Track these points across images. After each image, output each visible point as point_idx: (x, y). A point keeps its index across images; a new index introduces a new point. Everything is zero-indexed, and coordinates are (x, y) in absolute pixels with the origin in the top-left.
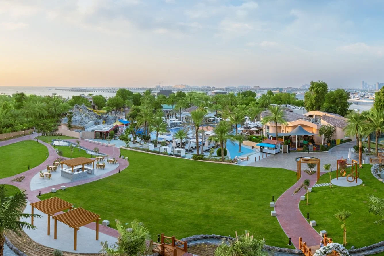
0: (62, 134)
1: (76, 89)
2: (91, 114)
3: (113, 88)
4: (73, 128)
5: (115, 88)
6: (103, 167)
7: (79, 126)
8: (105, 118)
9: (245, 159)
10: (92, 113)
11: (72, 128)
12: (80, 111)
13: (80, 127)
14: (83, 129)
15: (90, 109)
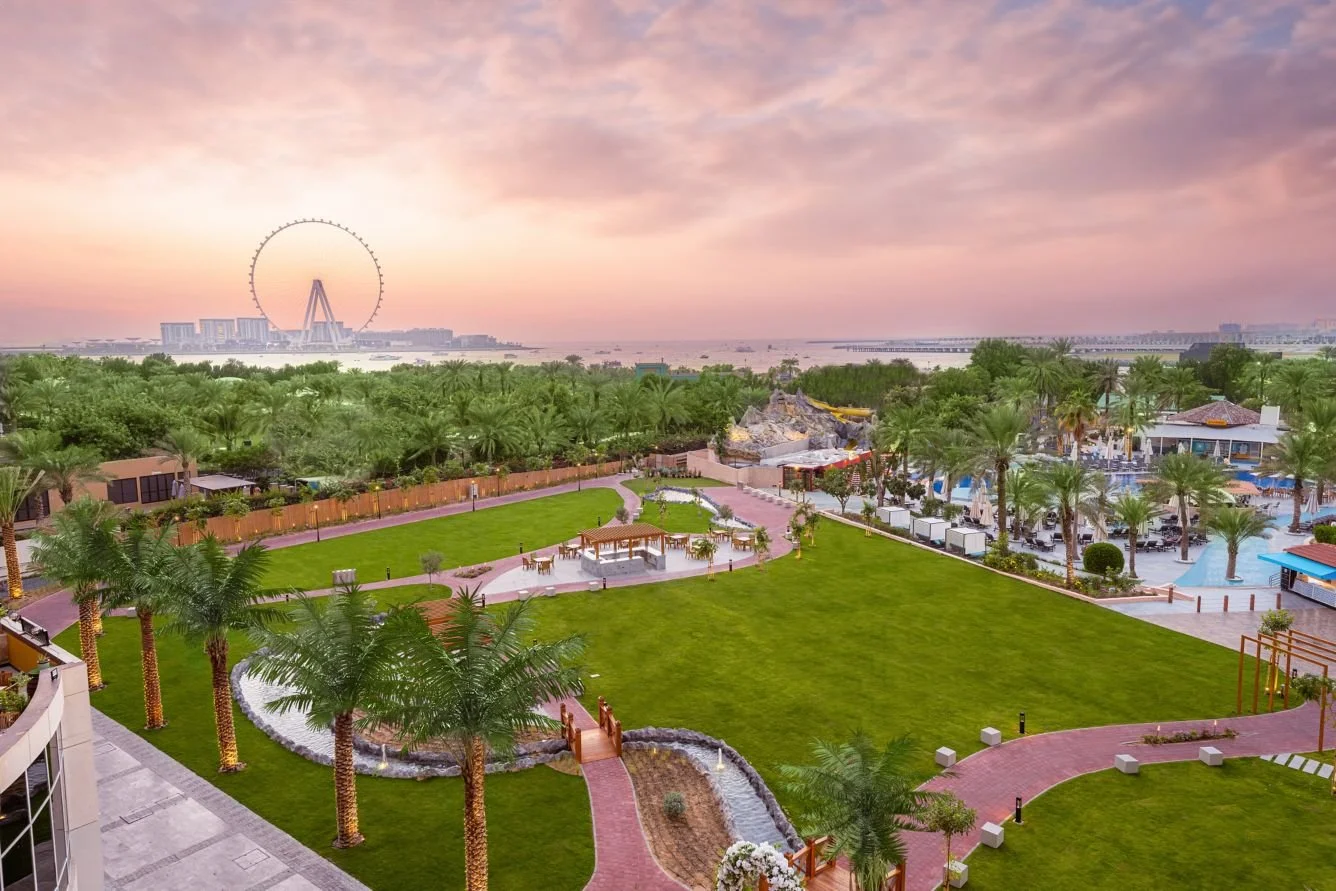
0: (700, 473)
1: (905, 344)
2: (819, 418)
3: (1033, 339)
4: (730, 456)
5: (1040, 338)
6: (705, 551)
7: (747, 450)
8: (855, 431)
9: (1160, 596)
10: (824, 416)
11: (726, 455)
12: (786, 411)
13: (749, 454)
14: (756, 459)
15: (817, 405)
